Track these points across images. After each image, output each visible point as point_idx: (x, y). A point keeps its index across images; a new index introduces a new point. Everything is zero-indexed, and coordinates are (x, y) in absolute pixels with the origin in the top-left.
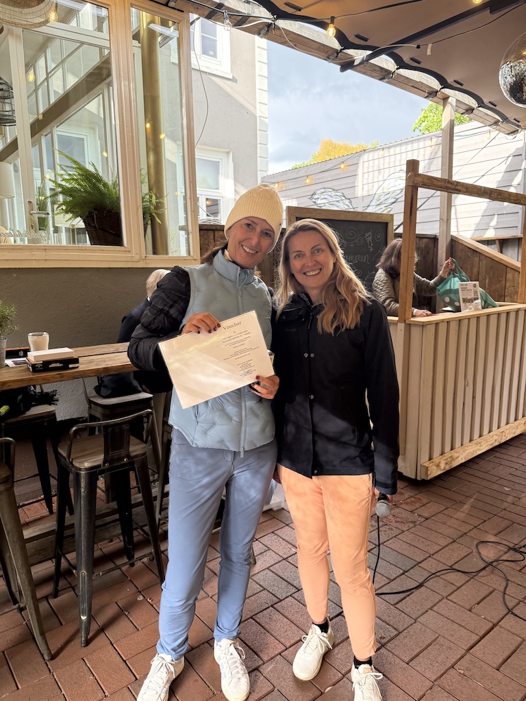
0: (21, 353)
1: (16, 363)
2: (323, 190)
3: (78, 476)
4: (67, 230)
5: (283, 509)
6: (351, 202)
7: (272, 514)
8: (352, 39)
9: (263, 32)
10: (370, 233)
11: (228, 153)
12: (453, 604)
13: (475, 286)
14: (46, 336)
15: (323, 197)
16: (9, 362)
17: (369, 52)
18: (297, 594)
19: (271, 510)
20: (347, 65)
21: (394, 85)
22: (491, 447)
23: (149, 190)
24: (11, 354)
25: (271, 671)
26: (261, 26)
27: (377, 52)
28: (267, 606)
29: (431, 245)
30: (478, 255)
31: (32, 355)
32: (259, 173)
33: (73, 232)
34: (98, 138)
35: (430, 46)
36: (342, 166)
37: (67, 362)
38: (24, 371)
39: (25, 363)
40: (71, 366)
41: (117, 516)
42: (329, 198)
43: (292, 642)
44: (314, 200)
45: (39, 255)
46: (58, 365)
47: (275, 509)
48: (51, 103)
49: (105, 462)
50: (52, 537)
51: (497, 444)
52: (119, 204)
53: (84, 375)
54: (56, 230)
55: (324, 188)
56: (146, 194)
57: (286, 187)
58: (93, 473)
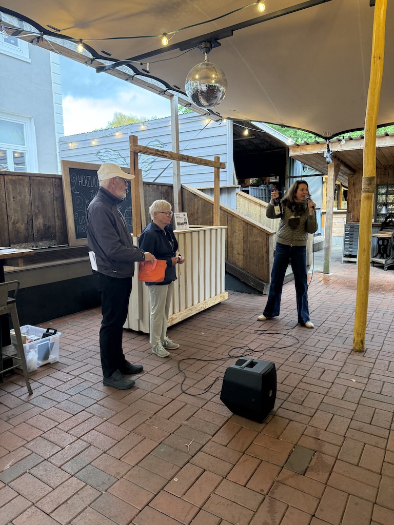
2: (105, 150)
5: (58, 362)
6: (125, 160)
7: (50, 366)
8: (100, 53)
9: (34, 41)
11: (30, 119)
12: (153, 394)
13: (184, 215)
15: (105, 155)
17: (114, 63)
18: (58, 405)
19: (49, 363)
20: (100, 69)
21: (136, 84)
22: (199, 311)
25: (32, 445)
26: (33, 38)
27: (119, 63)
28: (36, 414)
29: (170, 190)
30: (197, 197)
32: (56, 134)
35: (148, 64)
36: (117, 134)
42: (110, 155)
43: (49, 429)
44: (99, 157)
47: (52, 363)
51: (203, 309)
55: (106, 149)
57: (78, 146)
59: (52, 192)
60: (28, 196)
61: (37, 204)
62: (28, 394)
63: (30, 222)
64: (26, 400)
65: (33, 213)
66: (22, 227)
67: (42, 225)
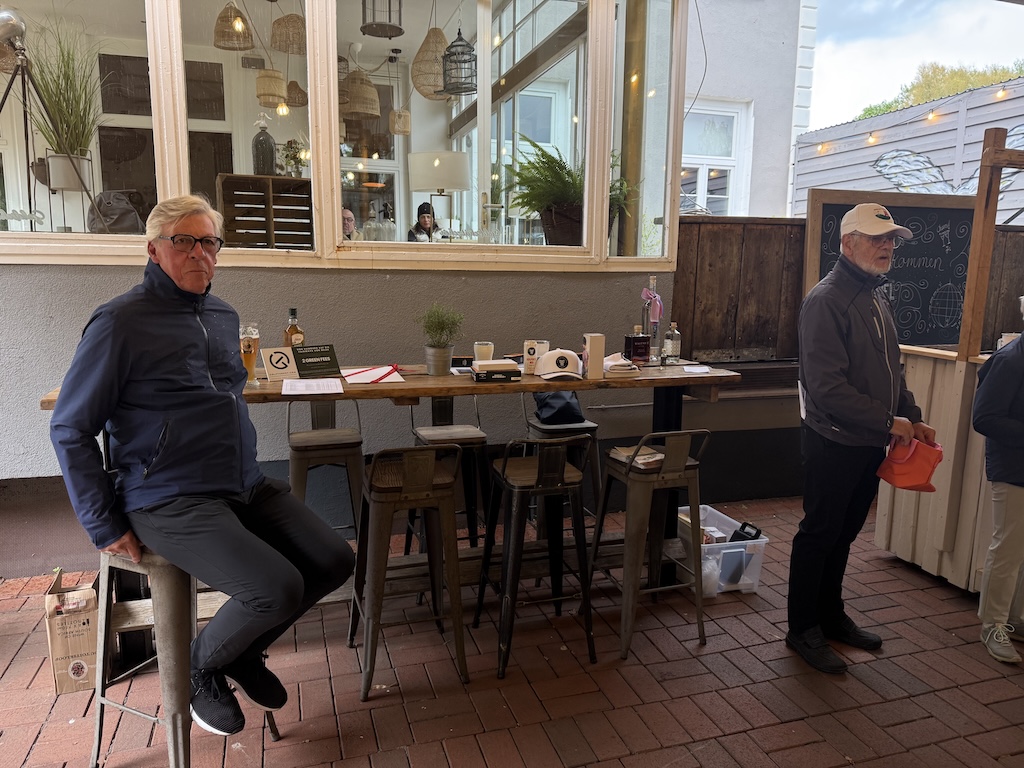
0: (465, 363)
1: (460, 372)
2: (895, 154)
3: (511, 493)
4: (521, 221)
5: (755, 594)
7: (739, 596)
10: (947, 226)
11: (748, 104)
12: (971, 746)
14: (491, 346)
15: (894, 164)
16: (454, 370)
18: (752, 686)
19: (738, 591)
23: (621, 176)
24: (457, 363)
25: (701, 751)
28: (710, 689)
31: (477, 364)
32: (794, 129)
33: (527, 225)
34: (569, 96)
36: (931, 116)
37: (510, 374)
38: (467, 379)
39: (469, 372)
40: (512, 379)
41: (547, 554)
43: (733, 730)
44: (879, 169)
45: (489, 256)
46: (500, 376)
47: (744, 591)
48: (517, 61)
49: (538, 482)
50: (479, 562)
52: (582, 195)
53: (524, 389)
54: (509, 221)
56: (617, 181)
57: (835, 149)
58: (526, 494)
59: (781, 253)
60: (736, 261)
61: (749, 277)
62: (698, 641)
63: (733, 311)
64: (694, 653)
65: (741, 294)
66: (717, 319)
67: (754, 318)
